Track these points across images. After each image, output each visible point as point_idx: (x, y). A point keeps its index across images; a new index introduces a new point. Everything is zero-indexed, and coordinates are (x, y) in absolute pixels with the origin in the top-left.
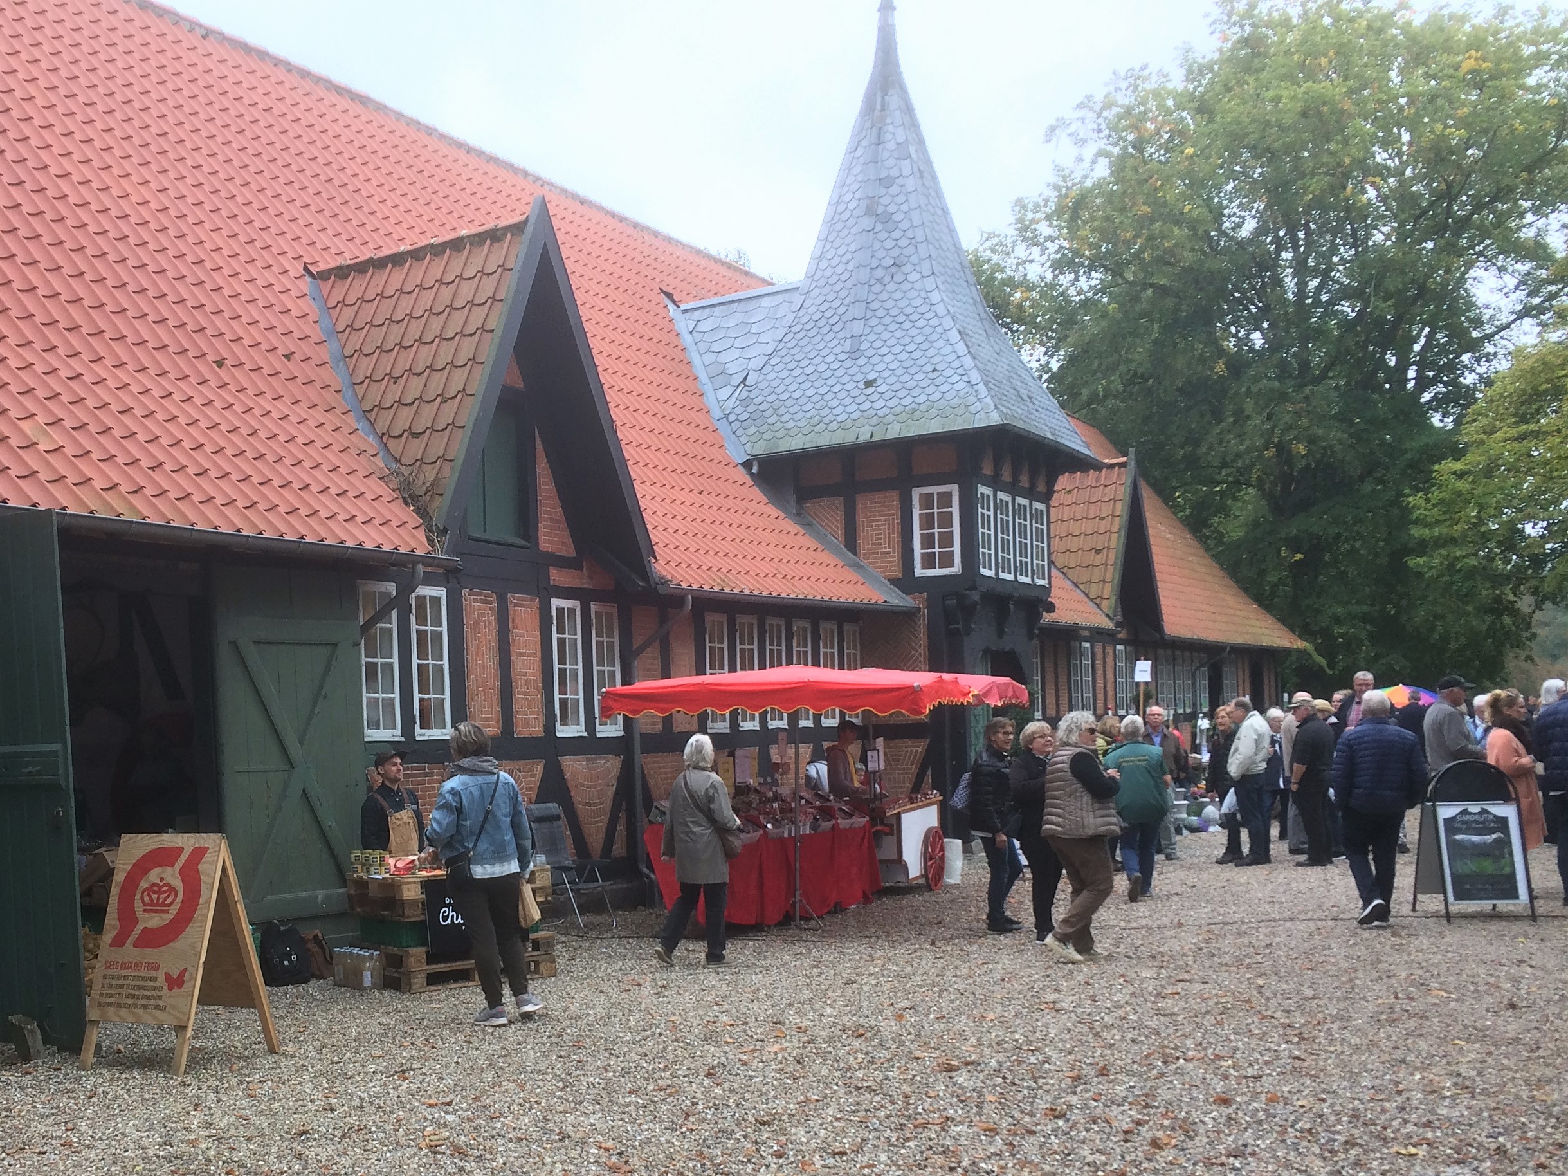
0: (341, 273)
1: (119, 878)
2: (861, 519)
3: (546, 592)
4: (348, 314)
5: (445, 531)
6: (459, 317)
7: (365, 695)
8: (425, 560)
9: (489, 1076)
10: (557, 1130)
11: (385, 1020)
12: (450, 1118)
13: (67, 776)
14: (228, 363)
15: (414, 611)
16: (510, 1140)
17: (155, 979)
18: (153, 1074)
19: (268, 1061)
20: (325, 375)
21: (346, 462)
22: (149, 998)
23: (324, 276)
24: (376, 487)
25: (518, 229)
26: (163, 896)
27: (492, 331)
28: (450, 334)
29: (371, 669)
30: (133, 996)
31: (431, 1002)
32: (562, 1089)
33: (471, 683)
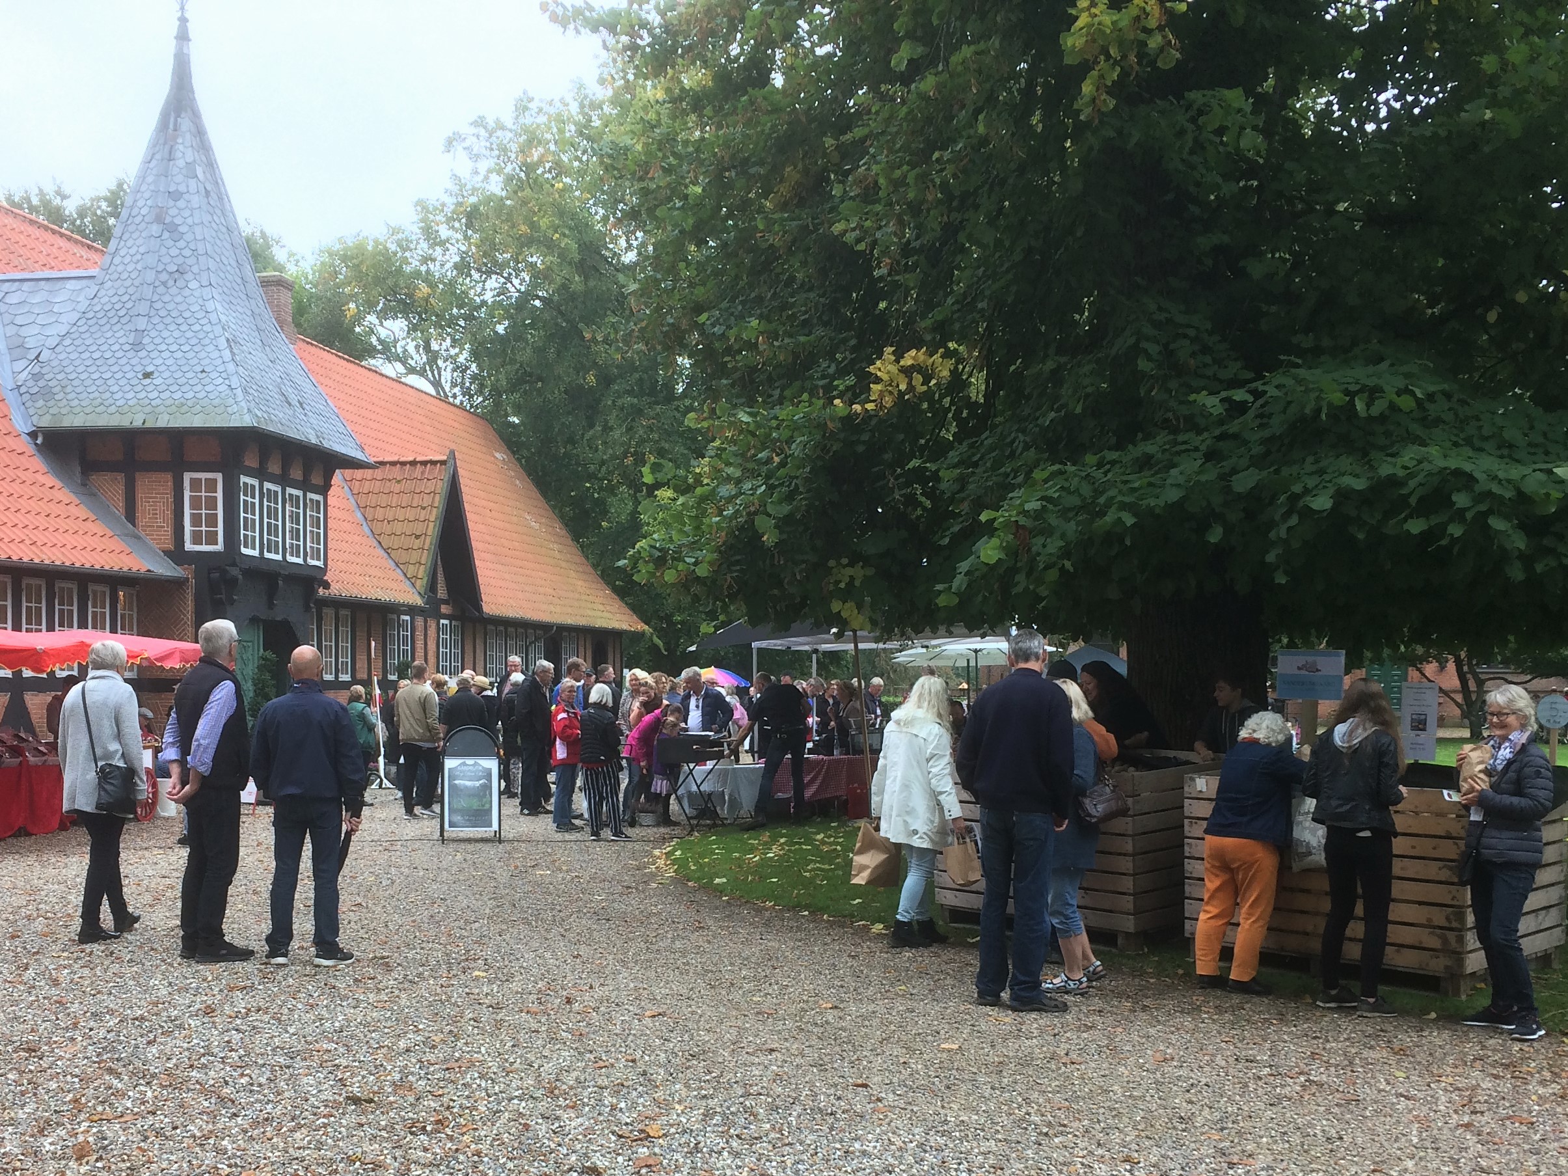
2: (139, 495)
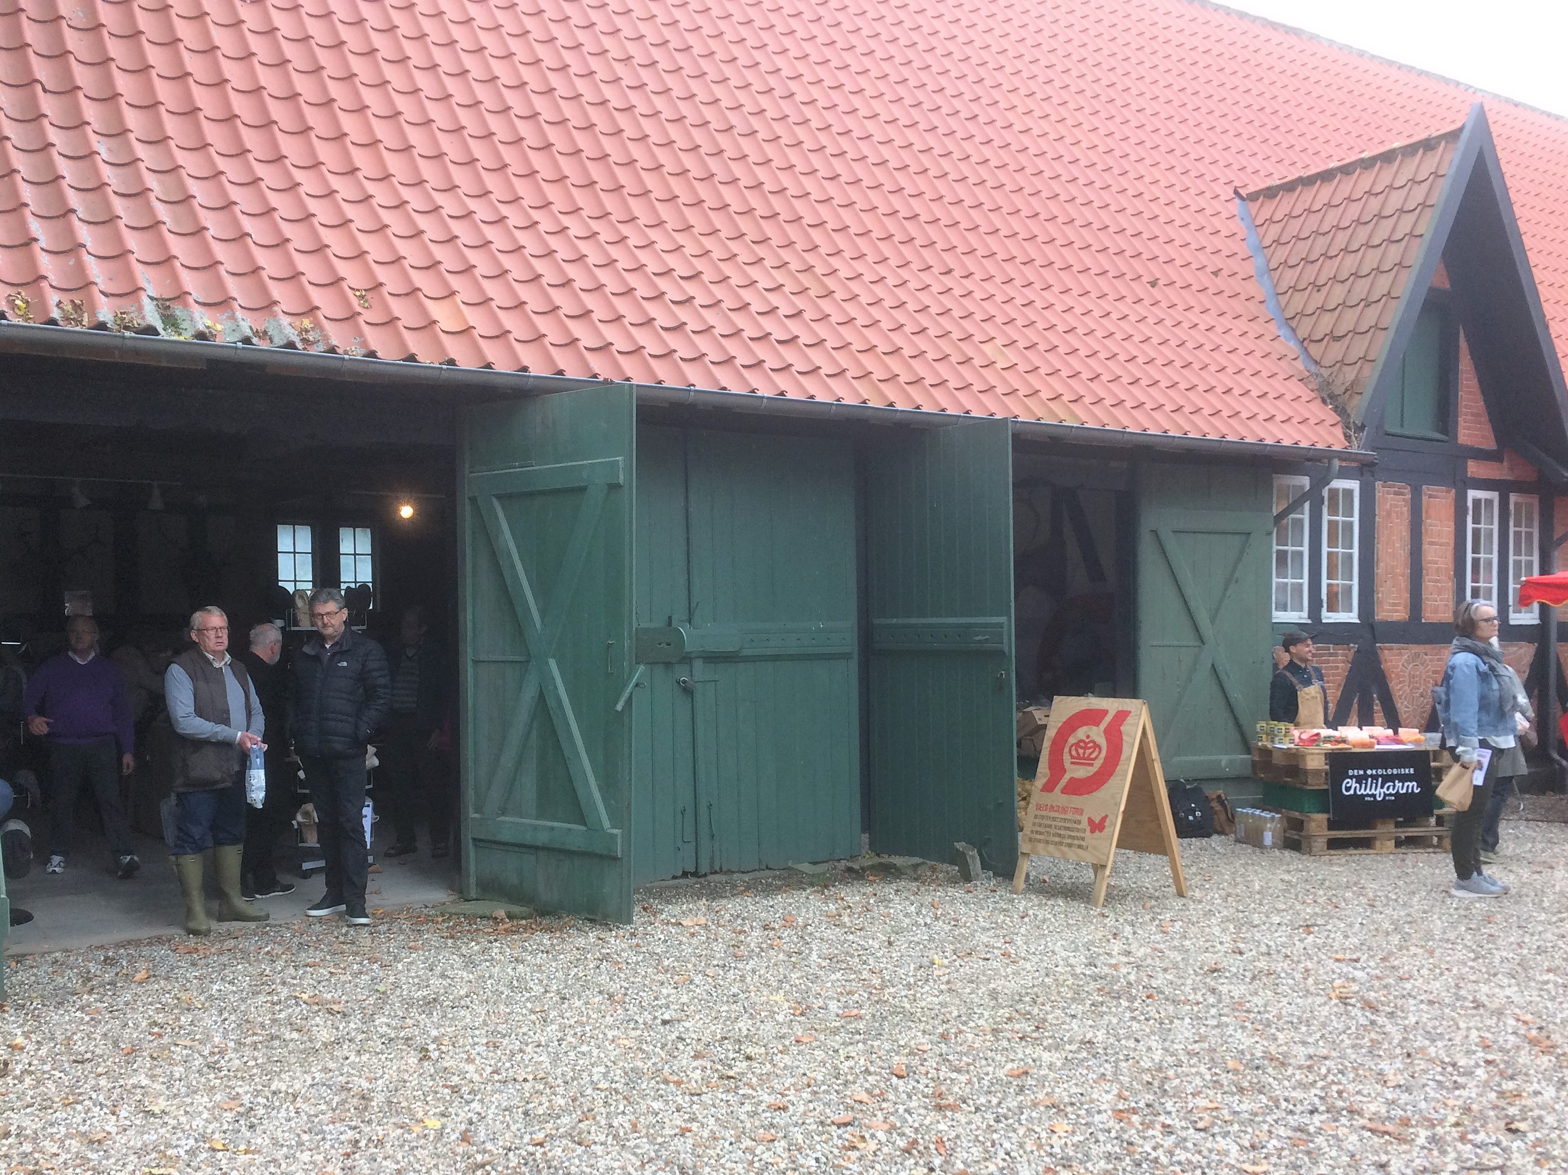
0: (1270, 193)
1: (1051, 733)
3: (1462, 484)
4: (1274, 231)
5: (1362, 428)
6: (1387, 225)
7: (1275, 580)
8: (1341, 455)
9: (1395, 939)
10: (1471, 998)
11: (1287, 877)
12: (1358, 974)
13: (1010, 644)
14: (1161, 282)
15: (1326, 503)
16: (1422, 1001)
17: (1079, 822)
18: (1075, 904)
19: (1178, 903)
20: (1251, 288)
21: (1268, 366)
22: (1073, 838)
23: (1253, 197)
24: (1296, 388)
25: (1453, 136)
26: (1088, 752)
27: (1421, 236)
28: (1376, 242)
29: (1282, 556)
30: (1060, 835)
31: (1332, 865)
32: (1474, 960)
33: (1380, 570)
